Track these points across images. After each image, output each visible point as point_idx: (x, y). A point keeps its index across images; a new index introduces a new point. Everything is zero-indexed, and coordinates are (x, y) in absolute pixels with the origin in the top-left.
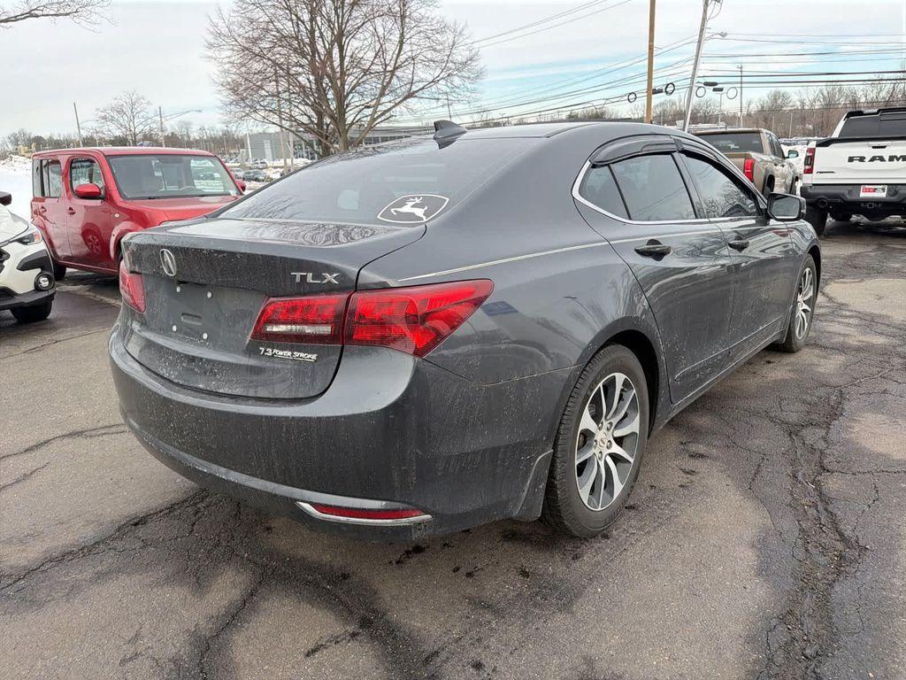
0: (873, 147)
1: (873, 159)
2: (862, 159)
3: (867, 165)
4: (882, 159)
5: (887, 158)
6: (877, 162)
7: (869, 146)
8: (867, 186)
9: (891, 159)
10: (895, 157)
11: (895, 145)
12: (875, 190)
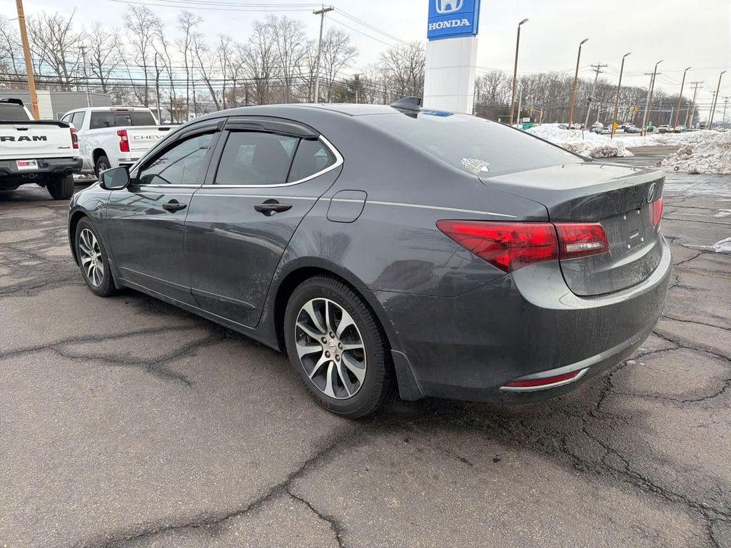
0: (18, 129)
1: (21, 139)
2: (12, 139)
3: (17, 143)
4: (28, 139)
5: (31, 138)
6: (25, 141)
7: (14, 128)
8: (21, 161)
9: (35, 138)
10: (38, 137)
11: (35, 128)
12: (28, 164)
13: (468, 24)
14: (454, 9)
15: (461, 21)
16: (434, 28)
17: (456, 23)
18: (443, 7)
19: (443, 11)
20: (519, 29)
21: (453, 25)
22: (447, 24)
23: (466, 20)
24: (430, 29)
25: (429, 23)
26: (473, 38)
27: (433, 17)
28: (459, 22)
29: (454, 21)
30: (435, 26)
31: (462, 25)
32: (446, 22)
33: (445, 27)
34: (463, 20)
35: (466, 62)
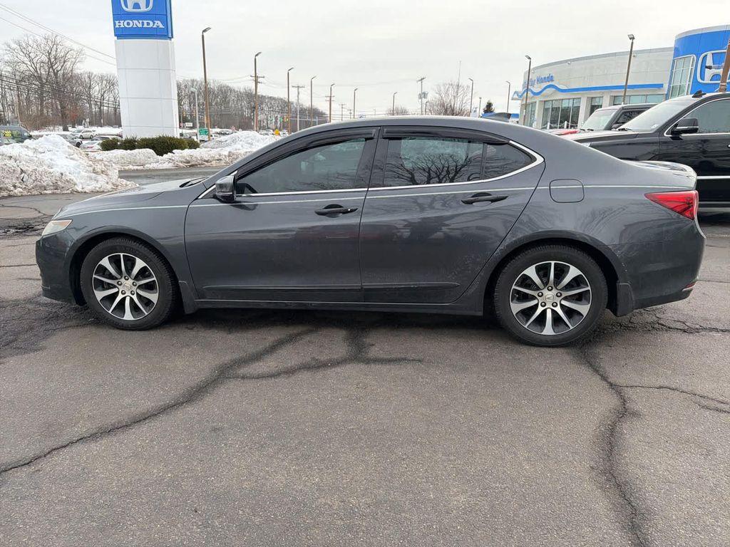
13: (161, 26)
14: (143, 9)
15: (154, 23)
16: (122, 26)
17: (148, 24)
18: (130, 4)
19: (130, 9)
20: (203, 36)
21: (145, 26)
22: (137, 24)
23: (159, 22)
24: (117, 26)
25: (114, 20)
26: (169, 41)
27: (119, 14)
28: (151, 23)
29: (145, 22)
30: (123, 24)
31: (155, 26)
32: (135, 22)
33: (135, 26)
34: (156, 22)
35: (165, 66)
